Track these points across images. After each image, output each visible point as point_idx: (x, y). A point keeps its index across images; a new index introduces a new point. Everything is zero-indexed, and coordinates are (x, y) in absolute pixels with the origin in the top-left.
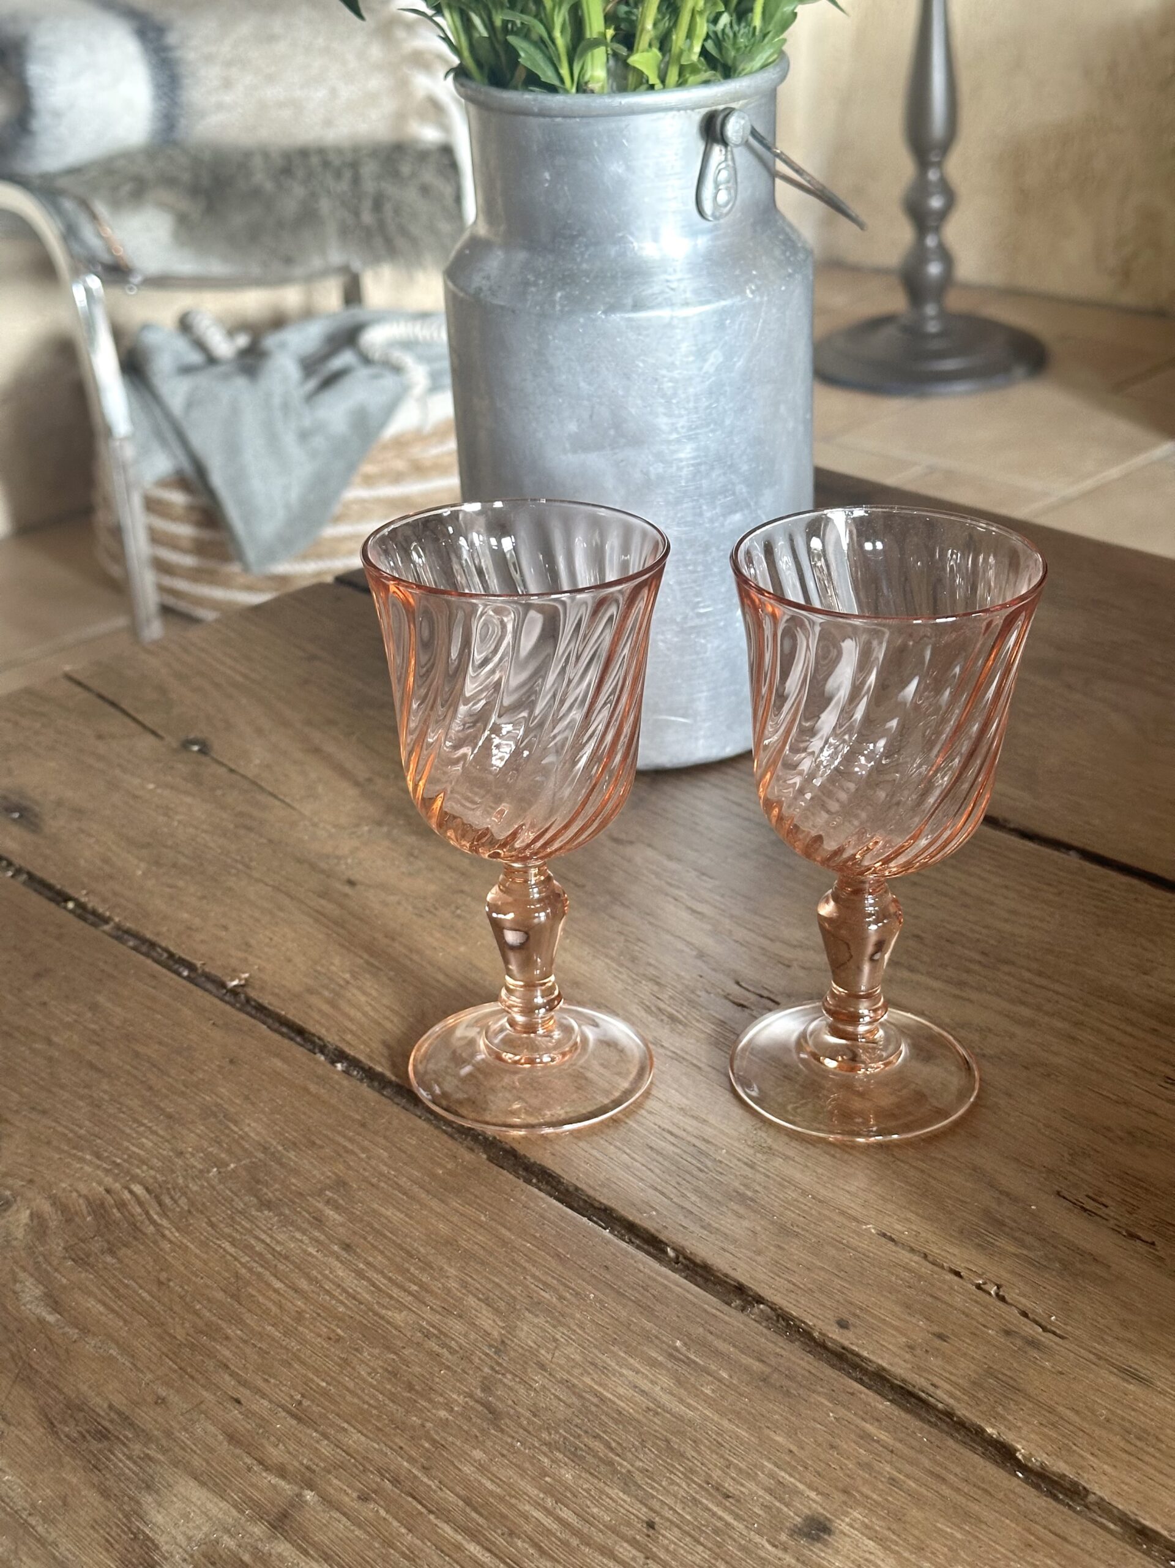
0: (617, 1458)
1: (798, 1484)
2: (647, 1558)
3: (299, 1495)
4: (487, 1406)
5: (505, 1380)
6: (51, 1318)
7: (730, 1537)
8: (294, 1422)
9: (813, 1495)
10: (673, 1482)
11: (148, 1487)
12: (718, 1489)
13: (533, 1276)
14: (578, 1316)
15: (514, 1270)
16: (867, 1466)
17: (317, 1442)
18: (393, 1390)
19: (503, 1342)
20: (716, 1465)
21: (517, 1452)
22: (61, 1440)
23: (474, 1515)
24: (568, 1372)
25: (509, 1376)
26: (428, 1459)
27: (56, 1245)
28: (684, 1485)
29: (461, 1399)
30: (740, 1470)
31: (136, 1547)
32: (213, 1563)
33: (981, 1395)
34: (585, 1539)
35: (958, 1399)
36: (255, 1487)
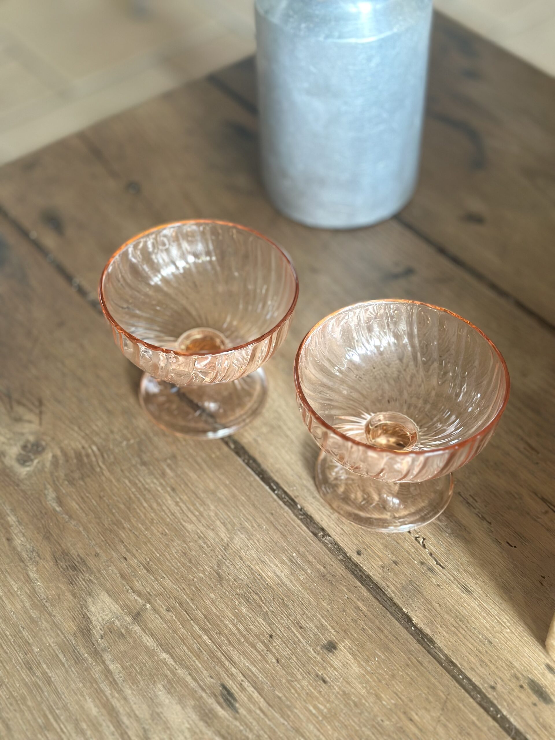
0: (263, 605)
1: (328, 626)
2: (267, 651)
3: (145, 605)
4: (218, 574)
5: (226, 563)
6: (58, 509)
8: (146, 572)
9: (333, 631)
10: (282, 619)
11: (90, 595)
12: (298, 624)
13: (244, 515)
14: (258, 536)
15: (237, 510)
16: (355, 621)
17: (153, 582)
18: (184, 561)
19: (228, 545)
20: (299, 613)
21: (227, 597)
22: (59, 569)
23: (207, 623)
24: (250, 562)
25: (228, 561)
26: (193, 595)
27: (61, 473)
28: (286, 621)
29: (209, 569)
30: (308, 617)
31: (84, 621)
32: (111, 632)
33: (405, 593)
34: (247, 640)
35: (396, 594)
36: (129, 599)
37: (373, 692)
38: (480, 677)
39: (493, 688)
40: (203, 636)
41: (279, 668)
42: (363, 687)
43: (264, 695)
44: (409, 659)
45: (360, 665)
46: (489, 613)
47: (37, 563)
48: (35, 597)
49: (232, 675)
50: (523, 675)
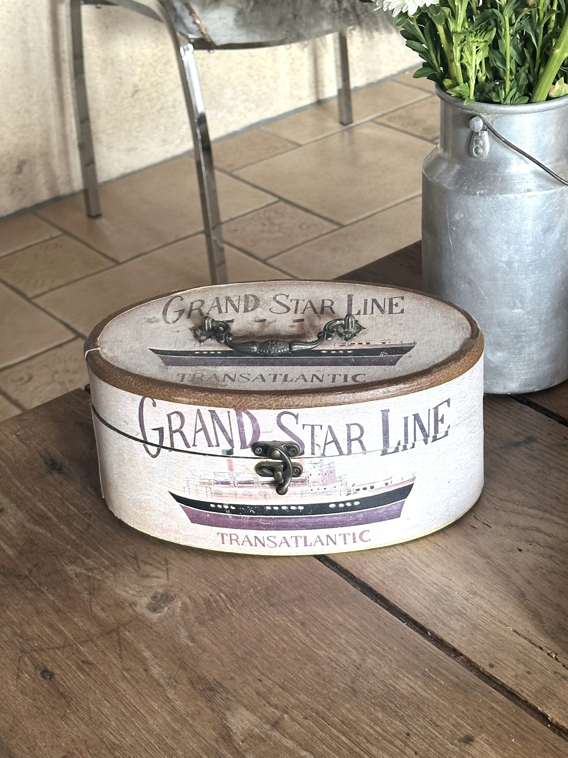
0: (399, 710)
1: (464, 724)
2: (406, 746)
3: (282, 716)
4: (352, 688)
5: (360, 679)
6: (191, 644)
7: (437, 740)
8: (281, 690)
9: (469, 728)
10: (418, 720)
11: (229, 709)
12: (434, 724)
13: (374, 640)
14: (390, 656)
16: (490, 719)
17: (289, 697)
18: (318, 680)
19: (360, 665)
20: (435, 715)
21: (362, 706)
22: (197, 690)
23: (344, 727)
24: (383, 677)
26: (329, 706)
28: (422, 722)
29: (343, 685)
30: (444, 718)
31: (224, 730)
32: (251, 737)
33: (539, 695)
34: (384, 738)
35: (529, 696)
36: (266, 711)
40: (341, 737)
44: (546, 745)
45: (497, 752)
47: (175, 687)
48: (176, 713)
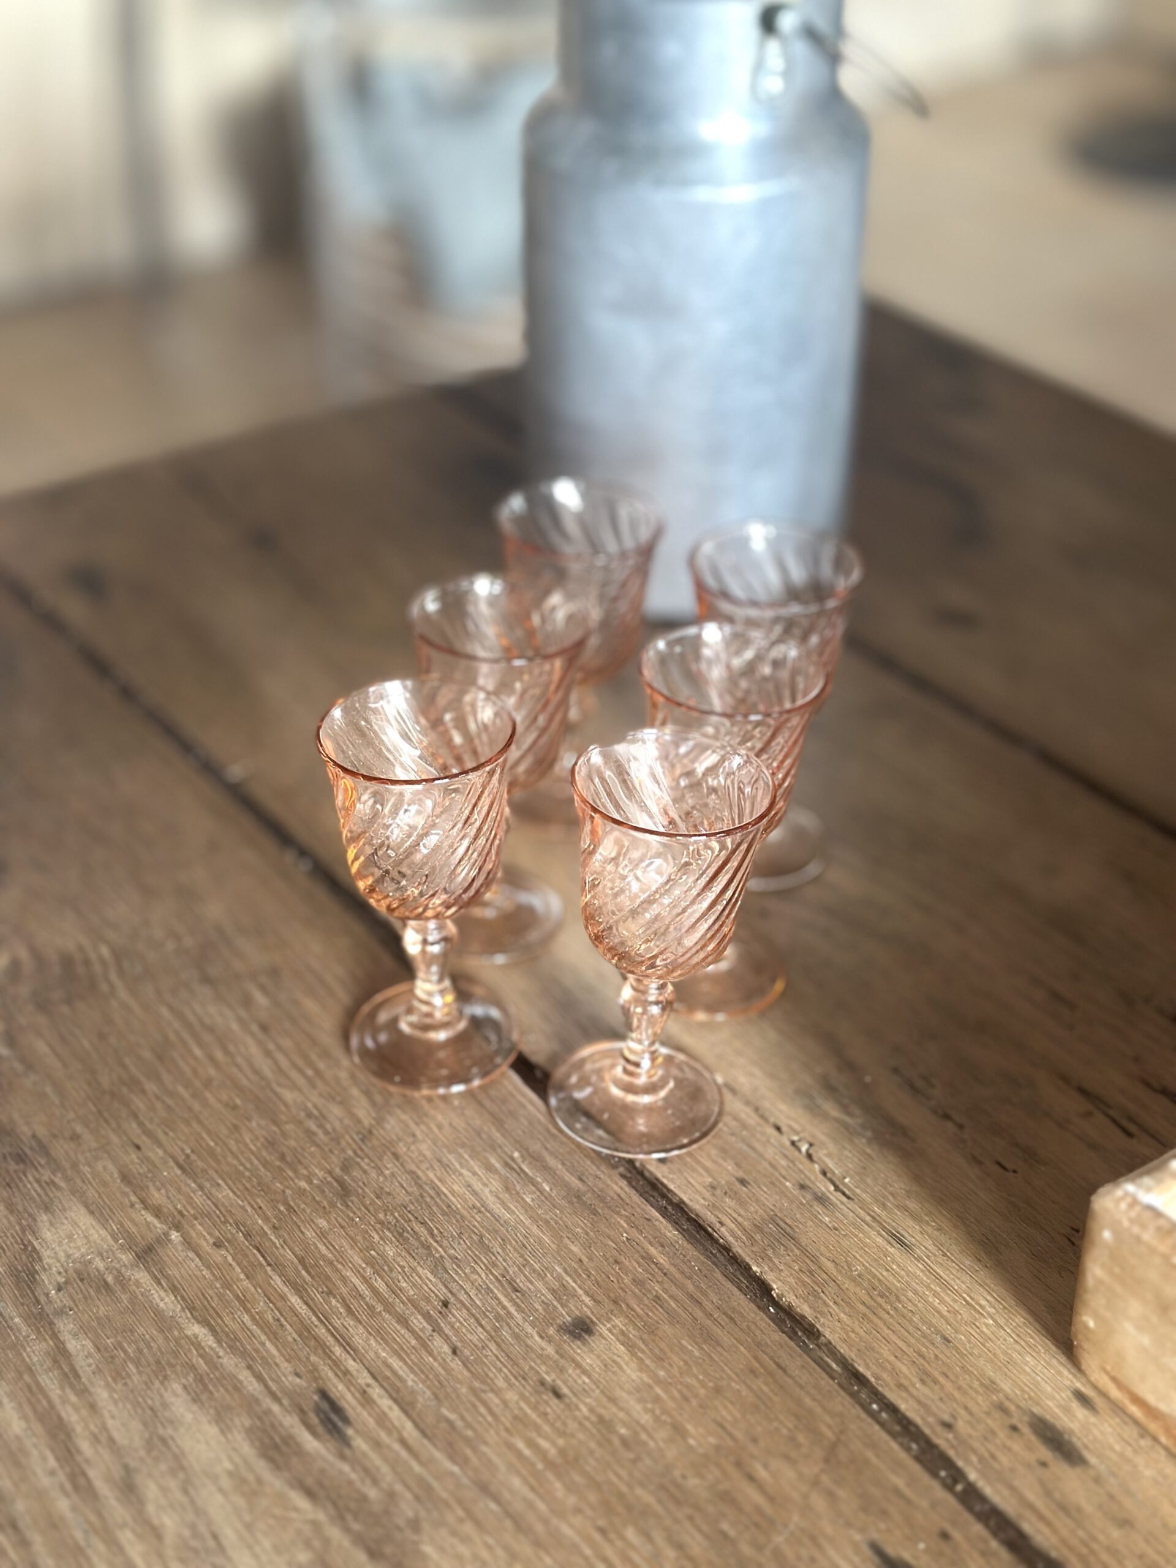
0: (435, 1244)
1: (578, 1289)
2: (433, 1330)
3: (166, 1234)
4: (341, 1183)
5: (363, 1164)
7: (508, 1324)
8: (179, 1172)
9: (587, 1300)
10: (474, 1271)
11: (47, 1209)
12: (510, 1283)
16: (639, 1282)
17: (193, 1191)
18: (268, 1158)
19: (370, 1131)
20: (515, 1262)
21: (356, 1226)
23: (304, 1273)
24: (416, 1165)
25: (366, 1160)
26: (280, 1220)
27: (25, 989)
28: (483, 1276)
29: (321, 1174)
30: (534, 1271)
31: (24, 1256)
32: (82, 1280)
33: (758, 1237)
34: (388, 1307)
35: (737, 1238)
36: (132, 1220)
37: (669, 1420)
38: (919, 1402)
39: (948, 1426)
40: (289, 1296)
41: (456, 1364)
42: (646, 1410)
43: (414, 1416)
44: (757, 1359)
45: (642, 1367)
46: (946, 1286)
49: (346, 1372)
50: (1018, 1407)
